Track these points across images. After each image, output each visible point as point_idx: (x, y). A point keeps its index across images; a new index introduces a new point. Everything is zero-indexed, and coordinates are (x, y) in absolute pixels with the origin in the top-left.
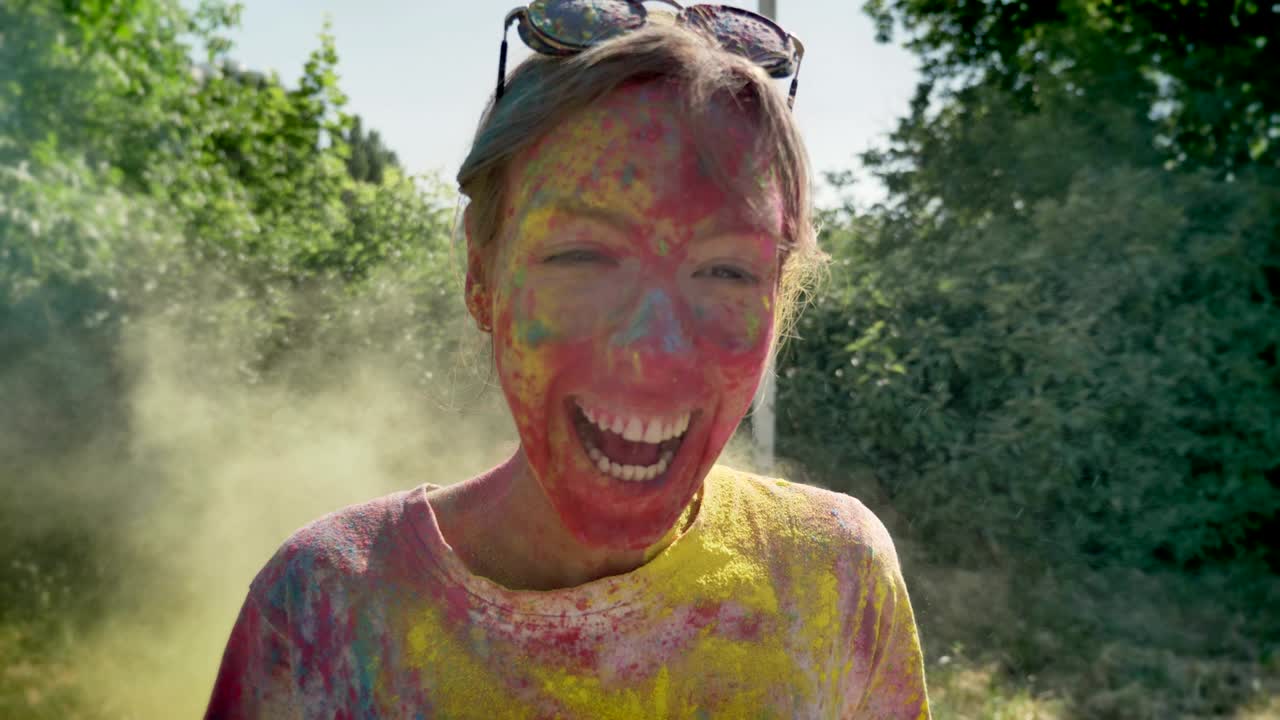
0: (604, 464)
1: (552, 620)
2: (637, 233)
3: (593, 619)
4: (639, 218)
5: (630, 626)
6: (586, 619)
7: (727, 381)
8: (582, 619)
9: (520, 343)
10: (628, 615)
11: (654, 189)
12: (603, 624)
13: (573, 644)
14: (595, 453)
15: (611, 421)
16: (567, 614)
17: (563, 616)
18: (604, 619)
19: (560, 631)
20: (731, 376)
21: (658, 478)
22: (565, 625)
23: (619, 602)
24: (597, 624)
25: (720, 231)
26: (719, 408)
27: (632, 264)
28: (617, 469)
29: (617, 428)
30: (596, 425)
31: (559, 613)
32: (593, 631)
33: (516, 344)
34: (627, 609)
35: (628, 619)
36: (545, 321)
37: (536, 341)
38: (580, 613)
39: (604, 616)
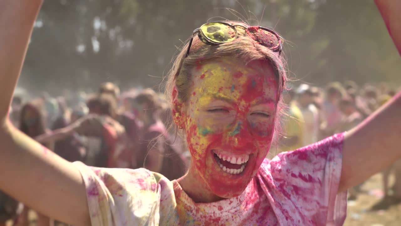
0: (225, 169)
1: (210, 214)
2: (235, 104)
3: (224, 214)
4: (236, 100)
5: (237, 216)
6: (222, 214)
7: (260, 145)
8: (221, 214)
9: (200, 134)
10: (236, 211)
11: (240, 92)
12: (228, 215)
13: (218, 222)
14: (221, 166)
15: (227, 158)
16: (215, 212)
17: (214, 213)
18: (228, 213)
19: (213, 218)
20: (261, 144)
21: (240, 173)
22: (215, 216)
23: (233, 207)
24: (226, 215)
25: (258, 103)
26: (258, 154)
27: (233, 112)
28: (228, 170)
29: (229, 160)
30: (222, 159)
31: (213, 212)
32: (225, 218)
33: (198, 135)
34: (236, 209)
35: (236, 213)
36: (208, 128)
37: (205, 134)
38: (219, 212)
39: (228, 212)
